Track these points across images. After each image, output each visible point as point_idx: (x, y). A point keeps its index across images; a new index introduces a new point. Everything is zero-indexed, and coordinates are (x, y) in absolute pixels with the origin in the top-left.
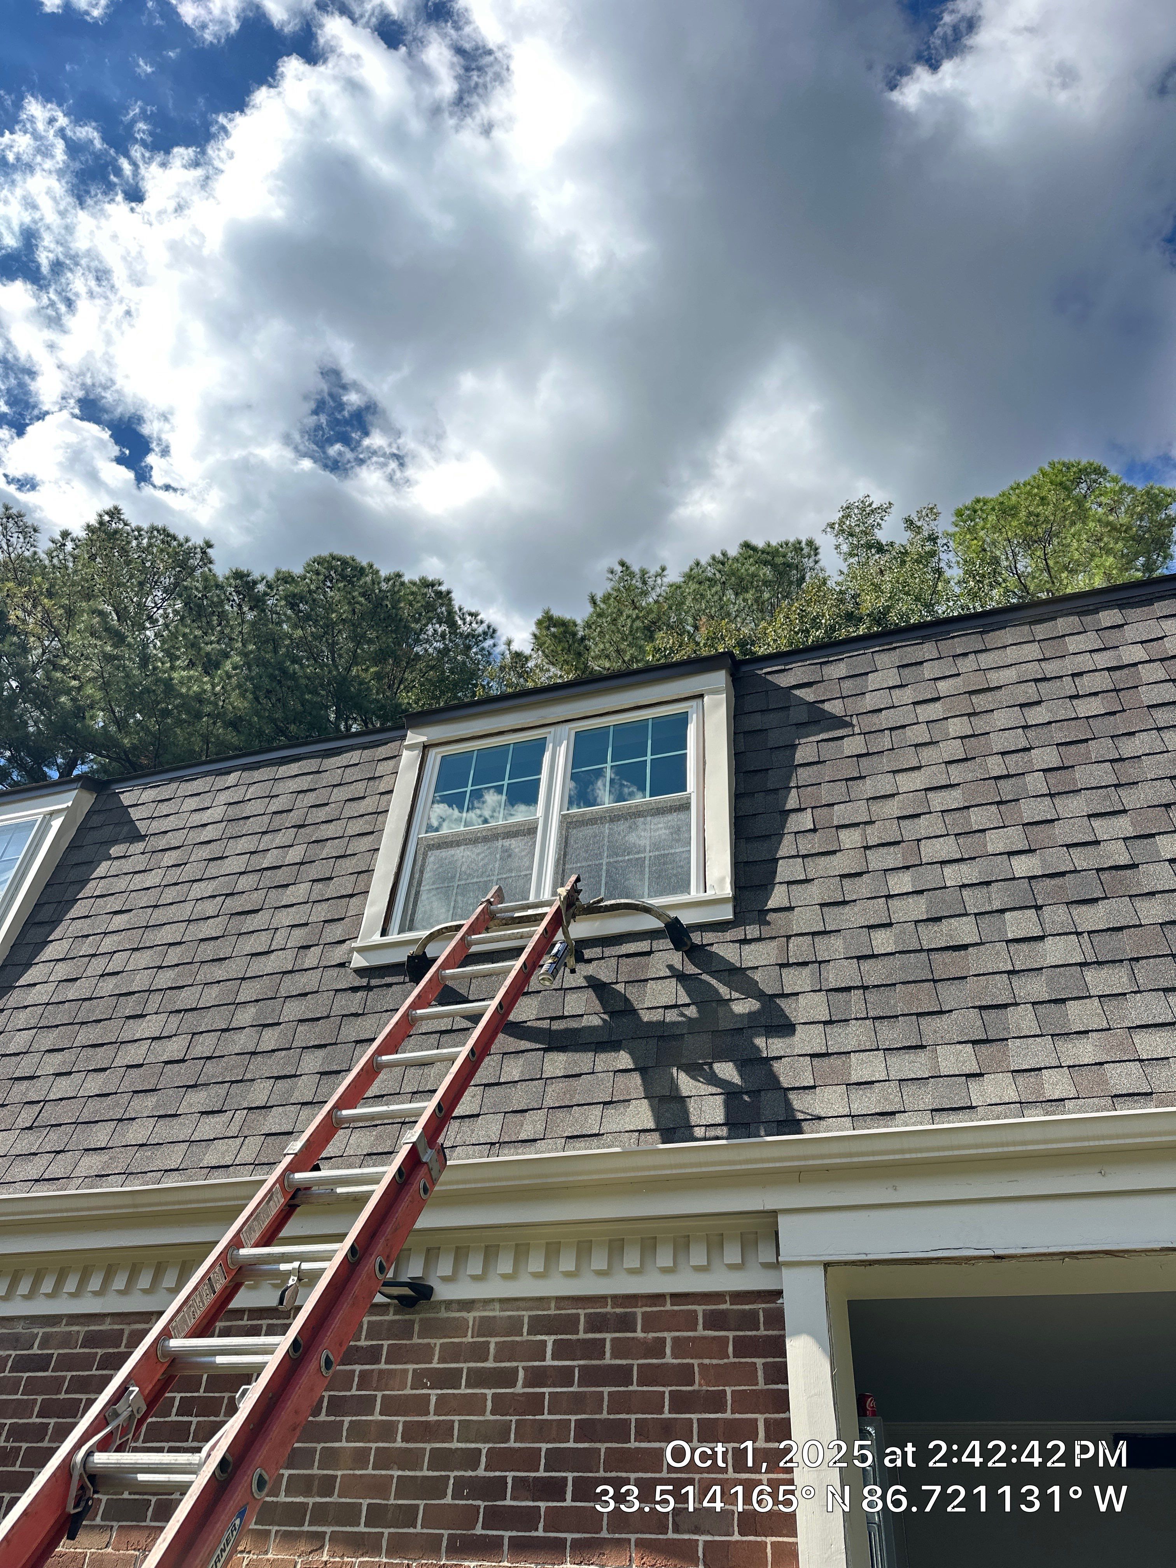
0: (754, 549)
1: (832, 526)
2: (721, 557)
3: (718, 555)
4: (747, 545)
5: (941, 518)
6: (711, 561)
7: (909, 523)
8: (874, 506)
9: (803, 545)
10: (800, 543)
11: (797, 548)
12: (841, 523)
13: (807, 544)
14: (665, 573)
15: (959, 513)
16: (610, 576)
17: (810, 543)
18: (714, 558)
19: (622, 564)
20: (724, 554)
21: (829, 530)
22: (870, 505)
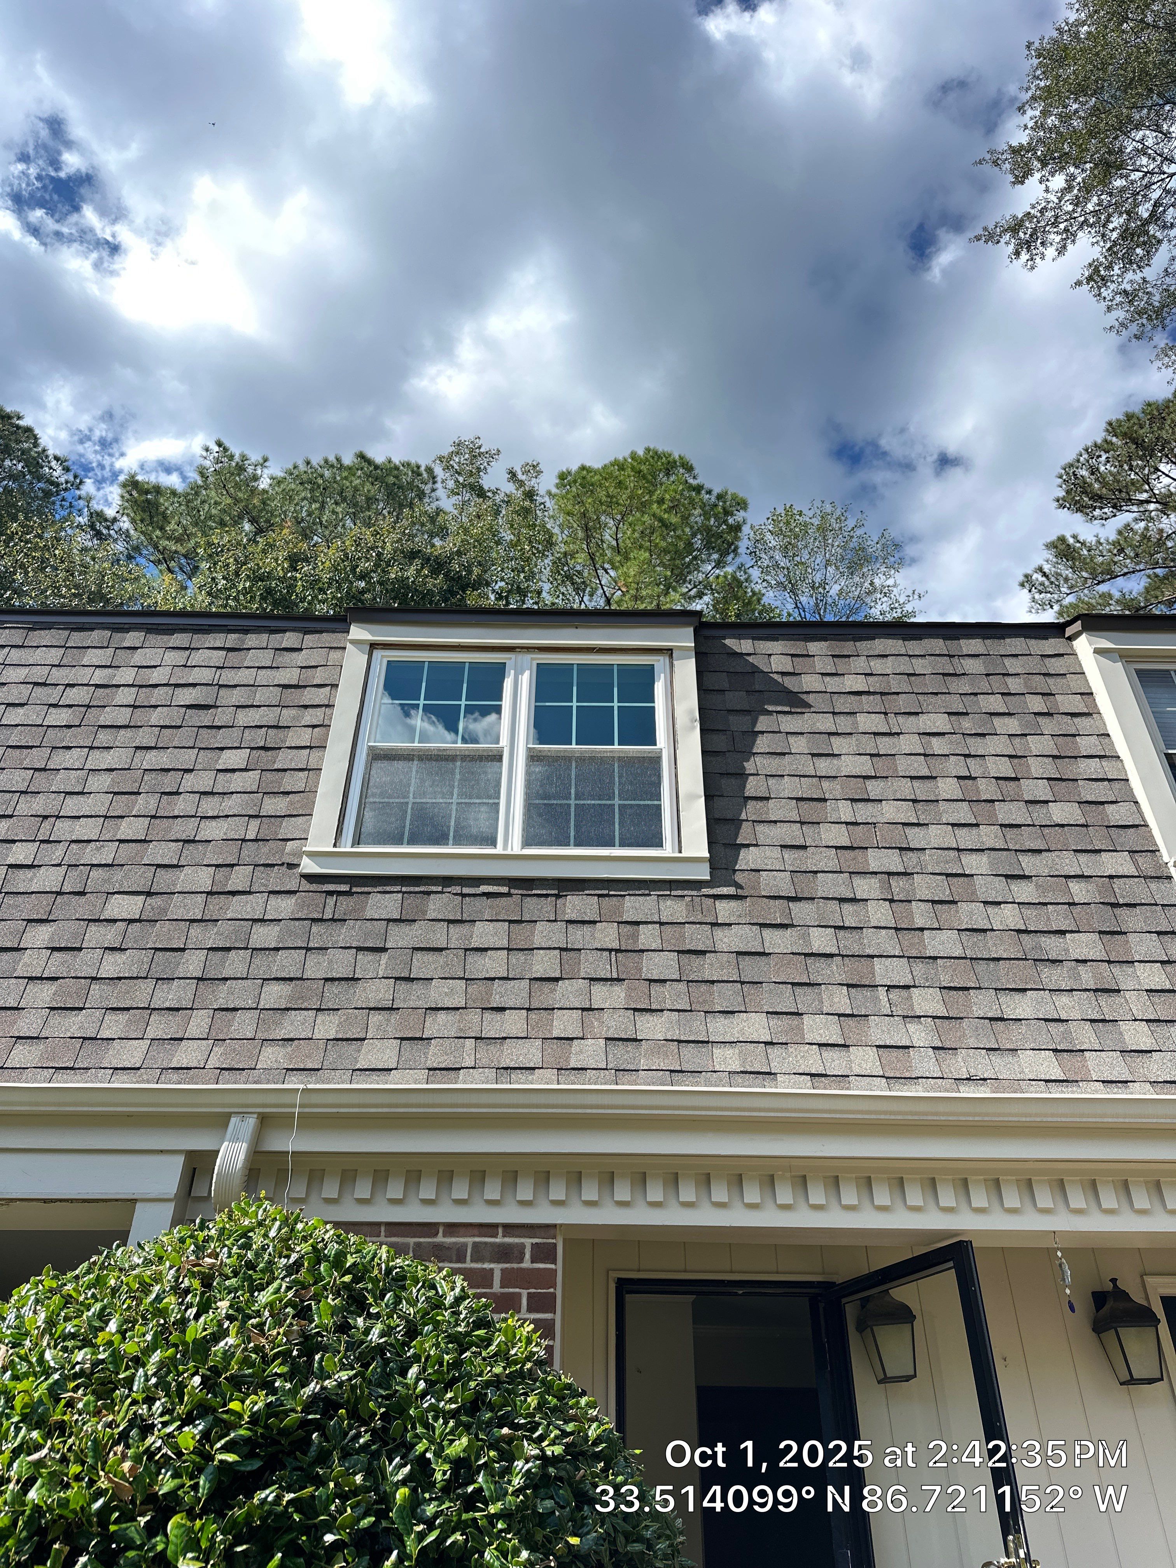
0: (369, 462)
1: (441, 459)
2: (335, 461)
3: (332, 459)
4: (362, 456)
5: (542, 477)
6: (322, 463)
7: (513, 475)
8: (482, 450)
9: (422, 469)
10: (418, 467)
11: (416, 471)
12: (450, 458)
13: (426, 470)
14: (266, 464)
15: (562, 476)
16: (204, 454)
17: (429, 470)
18: (326, 461)
19: (219, 444)
20: (338, 460)
21: (438, 462)
22: (480, 447)
